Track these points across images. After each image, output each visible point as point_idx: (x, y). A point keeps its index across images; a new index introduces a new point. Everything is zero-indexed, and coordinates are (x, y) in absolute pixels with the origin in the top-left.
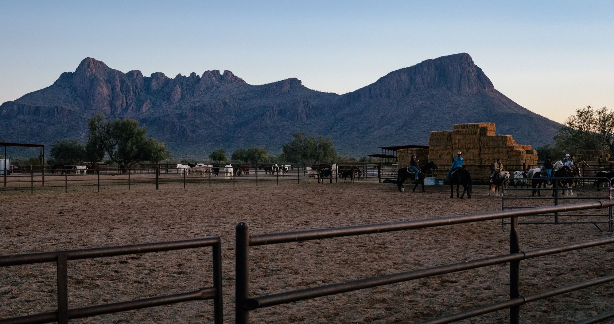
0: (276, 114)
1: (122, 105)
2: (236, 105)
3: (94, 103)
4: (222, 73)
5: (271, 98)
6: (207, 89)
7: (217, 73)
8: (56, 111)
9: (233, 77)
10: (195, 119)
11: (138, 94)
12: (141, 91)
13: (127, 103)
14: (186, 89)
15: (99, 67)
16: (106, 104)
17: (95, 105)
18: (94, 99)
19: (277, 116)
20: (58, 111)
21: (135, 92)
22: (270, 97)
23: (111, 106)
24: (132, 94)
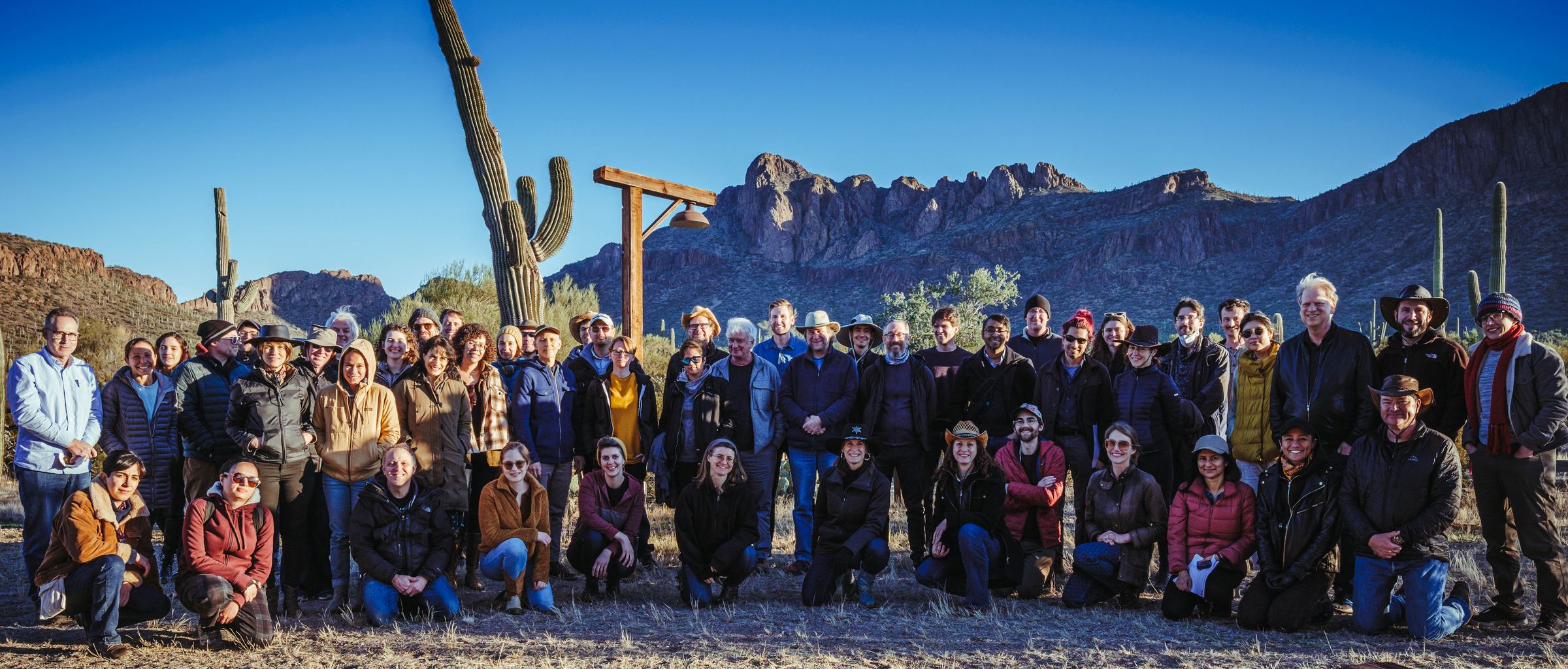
0: (1129, 248)
1: (817, 245)
2: (1049, 234)
3: (762, 240)
4: (1032, 169)
5: (1132, 214)
6: (996, 203)
7: (1022, 171)
8: (683, 259)
9: (1055, 176)
10: (952, 266)
11: (856, 220)
12: (865, 215)
13: (829, 238)
14: (953, 208)
15: (786, 172)
16: (783, 243)
17: (763, 245)
18: (763, 234)
19: (1131, 252)
20: (687, 259)
21: (849, 218)
22: (1130, 212)
23: (795, 247)
24: (842, 222)
